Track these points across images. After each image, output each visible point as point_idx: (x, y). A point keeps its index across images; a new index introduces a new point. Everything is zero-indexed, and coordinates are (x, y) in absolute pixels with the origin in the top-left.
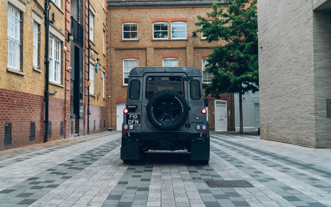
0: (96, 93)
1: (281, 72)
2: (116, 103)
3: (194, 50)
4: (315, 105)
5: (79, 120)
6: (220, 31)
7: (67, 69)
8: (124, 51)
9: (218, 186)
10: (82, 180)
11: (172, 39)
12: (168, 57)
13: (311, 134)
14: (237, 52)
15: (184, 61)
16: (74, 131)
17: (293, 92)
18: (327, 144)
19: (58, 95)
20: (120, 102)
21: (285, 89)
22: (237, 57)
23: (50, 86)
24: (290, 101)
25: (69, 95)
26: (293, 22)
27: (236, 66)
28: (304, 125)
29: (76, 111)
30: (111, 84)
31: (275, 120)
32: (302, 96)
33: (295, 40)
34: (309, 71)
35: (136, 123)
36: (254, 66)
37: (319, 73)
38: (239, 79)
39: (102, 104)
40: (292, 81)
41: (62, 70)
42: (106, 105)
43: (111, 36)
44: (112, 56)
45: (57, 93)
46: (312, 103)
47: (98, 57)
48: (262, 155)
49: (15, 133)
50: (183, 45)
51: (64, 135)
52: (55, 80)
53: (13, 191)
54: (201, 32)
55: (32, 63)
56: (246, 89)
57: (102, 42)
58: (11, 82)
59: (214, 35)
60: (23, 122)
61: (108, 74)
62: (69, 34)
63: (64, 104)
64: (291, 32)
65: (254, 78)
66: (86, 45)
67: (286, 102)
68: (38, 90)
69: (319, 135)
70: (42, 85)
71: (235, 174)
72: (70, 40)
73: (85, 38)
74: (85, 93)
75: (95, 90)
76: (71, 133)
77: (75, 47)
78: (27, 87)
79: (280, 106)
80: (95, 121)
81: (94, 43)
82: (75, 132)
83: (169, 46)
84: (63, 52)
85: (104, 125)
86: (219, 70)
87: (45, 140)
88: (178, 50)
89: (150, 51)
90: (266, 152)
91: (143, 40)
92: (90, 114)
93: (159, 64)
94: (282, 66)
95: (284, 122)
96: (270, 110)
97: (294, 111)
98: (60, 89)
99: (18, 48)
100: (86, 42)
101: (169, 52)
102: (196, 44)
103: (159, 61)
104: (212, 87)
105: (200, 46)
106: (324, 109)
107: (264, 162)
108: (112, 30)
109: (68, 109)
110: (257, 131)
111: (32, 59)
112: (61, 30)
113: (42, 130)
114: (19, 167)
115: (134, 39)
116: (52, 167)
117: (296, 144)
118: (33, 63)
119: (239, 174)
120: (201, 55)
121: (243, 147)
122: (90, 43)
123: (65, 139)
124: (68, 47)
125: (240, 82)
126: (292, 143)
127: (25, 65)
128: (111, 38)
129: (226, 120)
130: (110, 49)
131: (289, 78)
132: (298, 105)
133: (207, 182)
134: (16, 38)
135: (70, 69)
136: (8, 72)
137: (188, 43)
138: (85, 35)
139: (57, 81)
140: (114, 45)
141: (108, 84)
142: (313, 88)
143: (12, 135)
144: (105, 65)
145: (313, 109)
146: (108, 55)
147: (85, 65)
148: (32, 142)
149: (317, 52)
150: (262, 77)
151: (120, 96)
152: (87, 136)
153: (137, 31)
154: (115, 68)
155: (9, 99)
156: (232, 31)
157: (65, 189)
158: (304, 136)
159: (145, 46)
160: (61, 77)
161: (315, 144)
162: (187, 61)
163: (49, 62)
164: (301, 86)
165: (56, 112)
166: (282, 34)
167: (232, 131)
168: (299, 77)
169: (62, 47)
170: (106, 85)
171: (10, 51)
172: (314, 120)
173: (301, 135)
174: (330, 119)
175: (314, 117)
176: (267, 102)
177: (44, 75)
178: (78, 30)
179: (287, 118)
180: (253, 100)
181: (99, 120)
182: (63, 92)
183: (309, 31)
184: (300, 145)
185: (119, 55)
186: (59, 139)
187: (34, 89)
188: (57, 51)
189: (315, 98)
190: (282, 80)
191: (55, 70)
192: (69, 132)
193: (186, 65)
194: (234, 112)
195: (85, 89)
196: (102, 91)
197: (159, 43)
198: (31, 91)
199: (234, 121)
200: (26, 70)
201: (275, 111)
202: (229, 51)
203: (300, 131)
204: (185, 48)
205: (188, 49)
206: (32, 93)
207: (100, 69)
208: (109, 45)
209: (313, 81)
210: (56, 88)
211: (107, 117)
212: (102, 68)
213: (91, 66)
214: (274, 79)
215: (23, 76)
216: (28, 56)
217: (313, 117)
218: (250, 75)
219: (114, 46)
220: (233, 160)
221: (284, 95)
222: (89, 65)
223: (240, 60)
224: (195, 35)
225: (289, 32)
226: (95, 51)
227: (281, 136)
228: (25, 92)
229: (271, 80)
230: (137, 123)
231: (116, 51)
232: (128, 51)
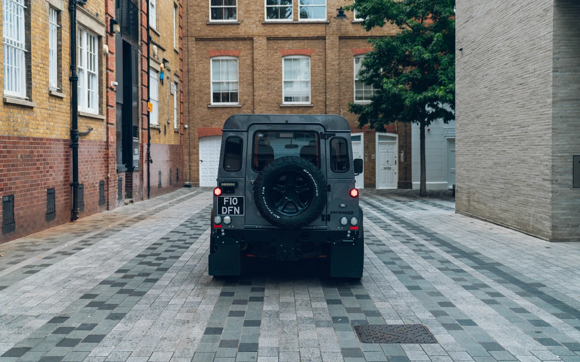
0: (161, 122)
1: (495, 99)
2: (198, 137)
3: (339, 42)
4: (553, 166)
5: (131, 174)
6: (388, 10)
7: (109, 86)
8: (212, 43)
9: (375, 339)
10: (143, 323)
11: (300, 20)
12: (293, 53)
13: (544, 216)
14: (418, 50)
15: (322, 62)
16: (124, 193)
17: (515, 137)
18: (570, 235)
19: (94, 135)
20: (205, 136)
21: (501, 131)
22: (417, 58)
23: (80, 121)
24: (508, 152)
25: (114, 131)
26: (518, 11)
27: (415, 74)
28: (532, 198)
29: (127, 158)
30: (189, 103)
31: (482, 183)
32: (530, 147)
33: (520, 44)
34: (543, 105)
35: (235, 213)
36: (447, 75)
37: (561, 109)
38: (420, 98)
39: (173, 140)
40: (514, 117)
41: (101, 88)
42: (181, 141)
43: (187, 14)
44: (190, 52)
45: (92, 132)
46: (547, 161)
47: (166, 55)
48: (456, 257)
49: (21, 212)
50: (320, 31)
51: (106, 204)
52: (89, 107)
53: (28, 352)
54: (352, 10)
55: (48, 82)
56: (433, 117)
57: (171, 29)
58: (11, 121)
59: (376, 18)
60: (35, 189)
61: (182, 86)
62: (113, 22)
63: (105, 149)
64: (515, 29)
65: (448, 98)
66: (143, 37)
67: (503, 153)
68: (59, 129)
69: (557, 218)
70: (65, 120)
71: (407, 308)
72: (114, 33)
73: (141, 25)
74: (142, 125)
75: (160, 117)
76: (118, 199)
77: (124, 42)
78: (40, 127)
79: (491, 158)
80: (160, 173)
81: (158, 30)
82: (126, 196)
83: (295, 35)
84: (103, 56)
85: (177, 178)
86: (384, 81)
87: (74, 218)
88: (310, 41)
89: (261, 43)
90: (463, 250)
91: (247, 23)
92: (152, 162)
93: (277, 67)
94: (496, 87)
95: (497, 188)
96: (474, 163)
97: (515, 171)
98: (98, 123)
99: (22, 58)
100: (143, 32)
101: (294, 45)
102: (343, 31)
103: (277, 61)
104: (371, 111)
105: (350, 34)
106: (567, 172)
107: (458, 277)
108: (189, 4)
109: (112, 157)
110: (451, 190)
111: (48, 75)
112: (97, 15)
113: (67, 199)
114: (32, 287)
115: (231, 20)
116: (89, 288)
117: (517, 229)
118: (50, 81)
119: (413, 308)
120: (353, 51)
121: (423, 235)
122: (151, 34)
123: (109, 211)
124: (111, 45)
125: (422, 104)
126: (511, 227)
127: (36, 87)
128: (187, 19)
129: (396, 168)
130: (186, 38)
131: (508, 110)
132: (523, 161)
133: (357, 329)
134: (18, 40)
135: (115, 86)
136: (6, 104)
137: (329, 29)
138: (142, 19)
139: (92, 108)
140: (194, 32)
141: (182, 103)
142: (550, 135)
143: (15, 215)
144: (178, 69)
145: (548, 172)
146: (184, 49)
147: (142, 74)
148: (50, 223)
149: (559, 70)
150: (461, 102)
151: (204, 124)
152: (146, 201)
153: (236, 5)
154: (197, 74)
155: (9, 152)
156: (410, 10)
157: (116, 346)
158: (531, 218)
159: (251, 34)
160: (99, 101)
161: (550, 234)
162: (327, 63)
163: (77, 78)
164: (529, 128)
165: (92, 165)
166: (498, 29)
167: (406, 188)
168: (526, 112)
169: (100, 47)
170: (180, 105)
171: (8, 63)
172: (549, 192)
173: (527, 215)
174: (577, 190)
175: (550, 186)
176: (469, 148)
177: (69, 101)
178: (129, 9)
179: (503, 181)
180: (446, 132)
181: (169, 168)
182: (103, 127)
183: (546, 33)
184: (524, 232)
185: (203, 49)
186: (97, 213)
187: (52, 128)
188: (91, 54)
189: (553, 153)
190: (496, 113)
191: (89, 88)
192: (115, 198)
193: (326, 69)
194: (411, 154)
195: (142, 118)
196: (172, 117)
197: (276, 29)
198: (47, 134)
199: (411, 172)
200: (37, 97)
201: (483, 166)
202: (403, 46)
203: (526, 209)
204: (323, 38)
205: (329, 39)
206: (48, 136)
207: (168, 78)
208: (184, 31)
209: (551, 123)
210: (90, 121)
211: (182, 163)
212: (173, 75)
213: (152, 74)
214: (483, 109)
215: (32, 108)
216: (40, 71)
217: (548, 186)
218: (440, 93)
219: (195, 34)
220: (405, 271)
221: (498, 140)
222: (148, 73)
223: (422, 64)
224: (341, 14)
225: (511, 29)
226: (159, 47)
227: (491, 213)
228: (35, 136)
229: (476, 111)
230: (237, 213)
231: (197, 42)
232: (220, 42)
